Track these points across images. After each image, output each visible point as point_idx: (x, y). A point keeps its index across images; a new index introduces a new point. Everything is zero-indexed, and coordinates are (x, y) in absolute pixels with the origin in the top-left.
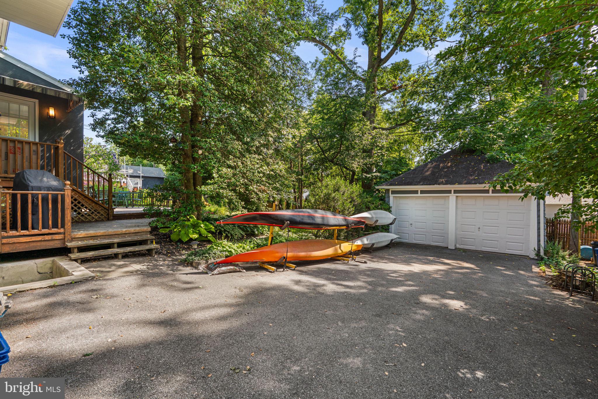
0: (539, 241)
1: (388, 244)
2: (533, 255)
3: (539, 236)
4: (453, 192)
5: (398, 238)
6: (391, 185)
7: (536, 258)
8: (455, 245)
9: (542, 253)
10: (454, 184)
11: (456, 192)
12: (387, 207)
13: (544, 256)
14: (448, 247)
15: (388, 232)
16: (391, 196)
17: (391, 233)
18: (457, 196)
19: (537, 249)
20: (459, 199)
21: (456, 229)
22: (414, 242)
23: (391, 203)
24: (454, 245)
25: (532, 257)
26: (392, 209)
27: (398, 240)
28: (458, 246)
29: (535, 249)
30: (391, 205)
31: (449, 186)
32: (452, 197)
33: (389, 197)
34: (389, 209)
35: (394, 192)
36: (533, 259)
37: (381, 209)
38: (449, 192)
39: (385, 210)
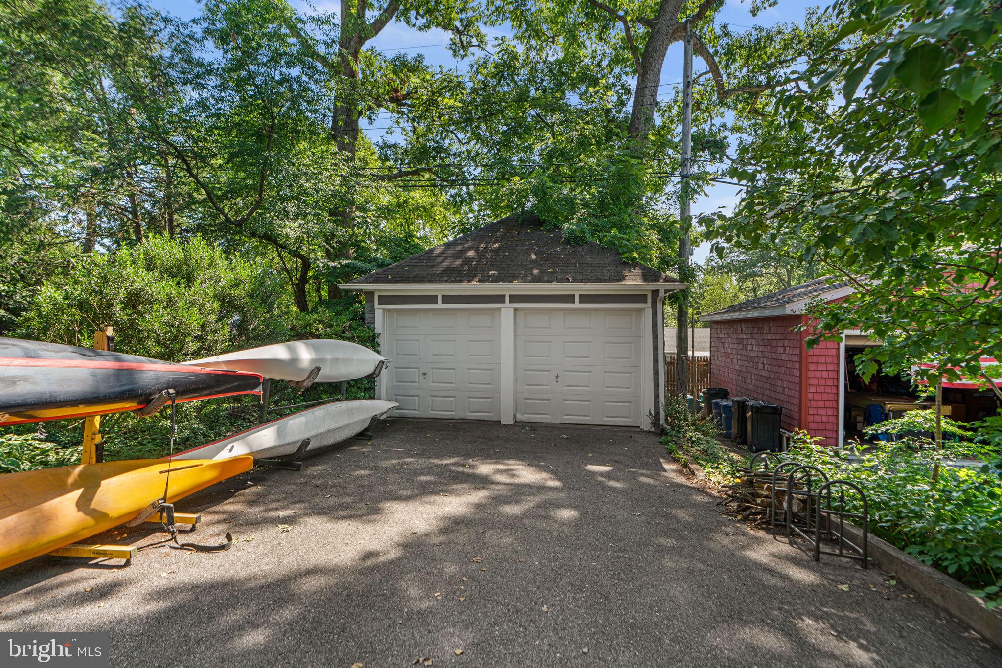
0: (657, 396)
1: (366, 430)
2: (646, 424)
3: (656, 386)
4: (507, 299)
5: (397, 408)
6: (376, 281)
7: (653, 430)
8: (515, 416)
9: (662, 421)
10: (511, 281)
11: (514, 299)
12: (366, 334)
13: (665, 426)
14: (500, 422)
15: (372, 397)
16: (379, 309)
17: (380, 399)
18: (516, 309)
19: (653, 413)
20: (521, 314)
21: (516, 381)
22: (432, 414)
23: (379, 327)
24: (512, 415)
25: (646, 429)
26: (381, 340)
27: (397, 413)
28: (520, 417)
29: (650, 413)
30: (377, 331)
31: (501, 285)
32: (507, 309)
33: (373, 311)
34: (371, 341)
35: (383, 300)
36: (649, 432)
37: (351, 339)
38: (500, 299)
39: (363, 341)
